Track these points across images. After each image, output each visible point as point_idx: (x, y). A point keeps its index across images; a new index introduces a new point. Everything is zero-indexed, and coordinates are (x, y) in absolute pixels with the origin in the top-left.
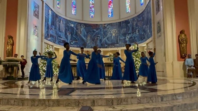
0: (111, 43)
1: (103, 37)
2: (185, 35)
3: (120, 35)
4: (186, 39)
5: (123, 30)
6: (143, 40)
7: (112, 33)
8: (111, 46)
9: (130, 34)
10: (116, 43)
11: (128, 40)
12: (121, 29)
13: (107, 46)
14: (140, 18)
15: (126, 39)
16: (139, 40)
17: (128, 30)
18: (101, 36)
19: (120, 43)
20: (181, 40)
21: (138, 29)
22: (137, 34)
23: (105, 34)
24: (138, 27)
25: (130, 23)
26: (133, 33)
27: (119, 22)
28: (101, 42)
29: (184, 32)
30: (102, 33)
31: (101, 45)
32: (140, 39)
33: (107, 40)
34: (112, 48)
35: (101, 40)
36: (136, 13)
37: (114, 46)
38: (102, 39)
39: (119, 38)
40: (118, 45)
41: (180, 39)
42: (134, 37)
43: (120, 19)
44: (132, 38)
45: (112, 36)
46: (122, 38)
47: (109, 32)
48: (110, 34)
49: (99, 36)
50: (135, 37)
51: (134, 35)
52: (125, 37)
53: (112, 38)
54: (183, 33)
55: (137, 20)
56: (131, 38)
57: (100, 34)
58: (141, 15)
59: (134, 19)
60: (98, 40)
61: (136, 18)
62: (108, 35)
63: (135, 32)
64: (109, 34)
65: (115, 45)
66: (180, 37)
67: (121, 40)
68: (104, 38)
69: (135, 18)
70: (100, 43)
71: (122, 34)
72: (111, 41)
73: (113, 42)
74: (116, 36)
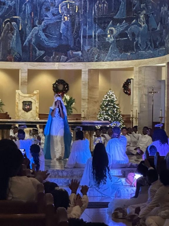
0: (56, 45)
1: (29, 25)
3: (89, 20)
5: (98, 7)
6: (158, 47)
7: (60, 12)
8: (56, 55)
9: (120, 21)
10: (72, 46)
11: (112, 39)
13: (44, 55)
15: (106, 36)
16: (147, 48)
17: (115, 9)
18: (23, 19)
19: (87, 48)
21: (144, 12)
22: (143, 25)
23: (36, 15)
24: (146, 6)
26: (129, 20)
28: (23, 42)
30: (28, 9)
31: (24, 49)
32: (149, 43)
33: (43, 36)
34: (59, 61)
35: (22, 35)
37: (66, 55)
38: (27, 29)
39: (85, 31)
40: (80, 53)
42: (133, 35)
44: (126, 35)
45: (61, 22)
46: (95, 32)
47: (52, 9)
48: (54, 15)
49: (15, 20)
50: (136, 34)
51: (133, 27)
52: (104, 29)
53: (61, 28)
56: (122, 34)
57: (20, 12)
60: (13, 34)
62: (46, 16)
63: (137, 18)
64: (49, 14)
67: (90, 37)
68: (34, 26)
70: (20, 41)
71: (95, 19)
72: (56, 39)
73: (64, 43)
74: (73, 25)
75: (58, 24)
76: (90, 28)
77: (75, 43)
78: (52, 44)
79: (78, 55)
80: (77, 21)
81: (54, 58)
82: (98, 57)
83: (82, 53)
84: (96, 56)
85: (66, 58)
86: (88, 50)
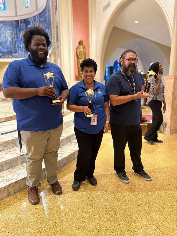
2: (84, 48)
3: (19, 40)
4: (84, 52)
8: (7, 55)
10: (13, 51)
12: (20, 31)
13: (2, 56)
14: (42, 17)
19: (20, 52)
20: (79, 54)
25: (31, 23)
27: (15, 21)
29: (83, 43)
34: (8, 58)
36: (37, 9)
37: (11, 55)
39: (18, 45)
40: (17, 54)
41: (78, 51)
43: (17, 16)
47: (3, 35)
48: (4, 37)
54: (81, 45)
55: (39, 20)
58: (43, 14)
59: (35, 19)
61: (38, 17)
65: (13, 54)
66: (78, 49)
67: (20, 47)
69: (36, 17)
71: (21, 39)
72: (6, 48)
73: (10, 50)
74: (13, 42)
75: (6, 41)
76: (20, 44)
77: (14, 50)
78: (5, 51)
79: (16, 55)
80: (14, 40)
81: (6, 57)
82: (25, 55)
83: (18, 54)
84: (23, 56)
85: (11, 57)
86: (20, 53)
